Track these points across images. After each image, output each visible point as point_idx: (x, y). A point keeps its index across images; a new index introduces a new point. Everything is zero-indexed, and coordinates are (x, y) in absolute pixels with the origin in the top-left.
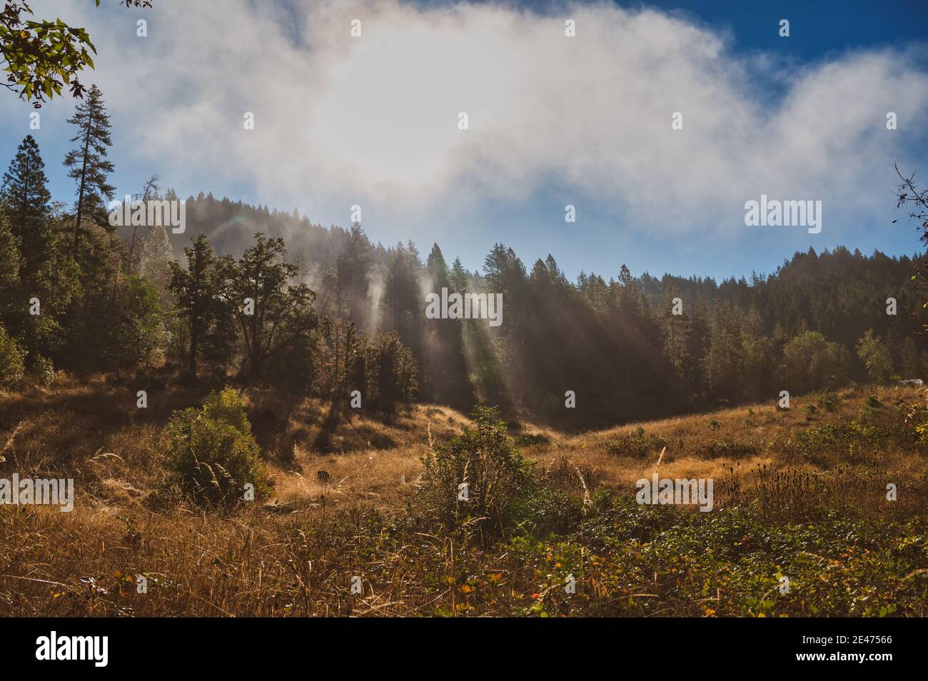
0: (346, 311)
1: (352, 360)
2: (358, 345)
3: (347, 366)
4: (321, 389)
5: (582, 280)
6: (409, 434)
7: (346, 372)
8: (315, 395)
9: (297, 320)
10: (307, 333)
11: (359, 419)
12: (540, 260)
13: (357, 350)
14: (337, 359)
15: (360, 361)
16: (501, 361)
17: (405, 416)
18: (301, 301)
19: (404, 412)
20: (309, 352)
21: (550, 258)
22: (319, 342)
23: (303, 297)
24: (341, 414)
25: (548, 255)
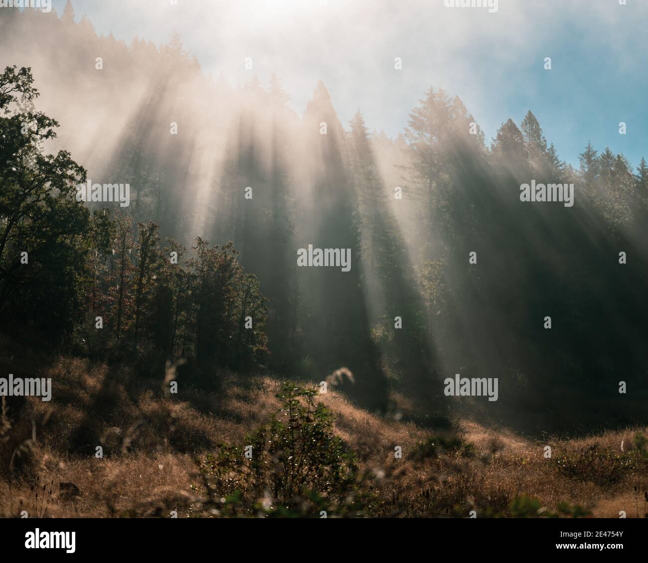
0: (148, 200)
1: (148, 293)
2: (160, 266)
3: (139, 301)
4: (88, 342)
5: (589, 161)
6: (241, 428)
7: (138, 313)
8: (77, 352)
9: (50, 217)
10: (68, 241)
11: (152, 398)
12: (510, 120)
13: (158, 274)
14: (121, 290)
15: (163, 293)
16: (428, 304)
17: (238, 397)
18: (58, 182)
19: (236, 390)
20: (70, 274)
21: (531, 120)
22: (91, 258)
23: (64, 176)
24: (121, 388)
25: (526, 113)
